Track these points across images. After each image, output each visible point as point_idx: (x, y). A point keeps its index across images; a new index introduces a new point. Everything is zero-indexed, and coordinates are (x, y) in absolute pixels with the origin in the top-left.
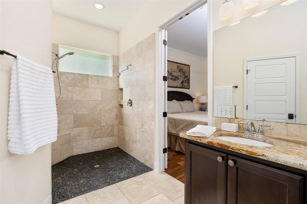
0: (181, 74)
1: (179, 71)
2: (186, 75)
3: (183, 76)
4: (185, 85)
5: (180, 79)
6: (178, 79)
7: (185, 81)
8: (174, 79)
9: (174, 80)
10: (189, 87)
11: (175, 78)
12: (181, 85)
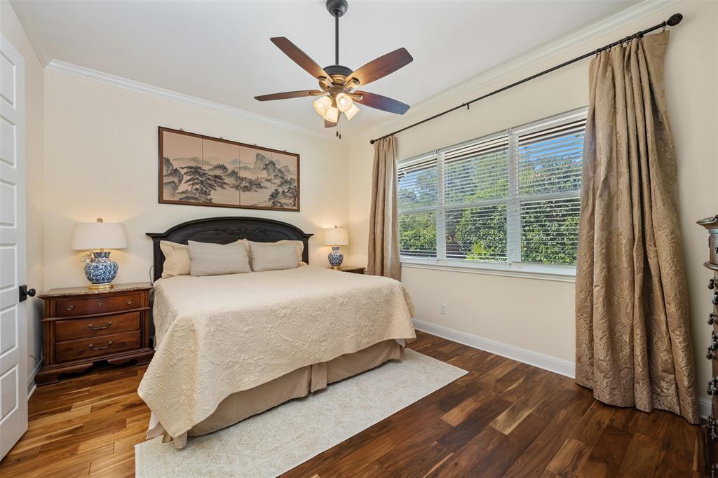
0: (269, 174)
1: (264, 169)
2: (289, 177)
3: (278, 181)
4: (283, 201)
5: (266, 188)
6: (261, 187)
7: (284, 192)
8: (246, 187)
9: (246, 189)
10: (296, 208)
11: (247, 184)
12: (271, 203)
